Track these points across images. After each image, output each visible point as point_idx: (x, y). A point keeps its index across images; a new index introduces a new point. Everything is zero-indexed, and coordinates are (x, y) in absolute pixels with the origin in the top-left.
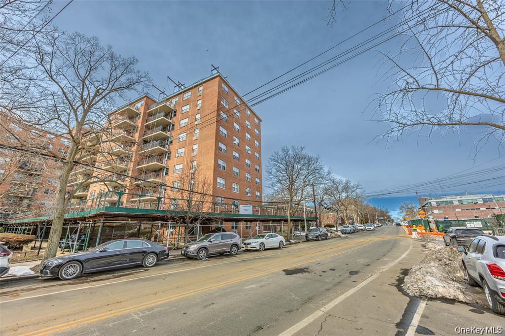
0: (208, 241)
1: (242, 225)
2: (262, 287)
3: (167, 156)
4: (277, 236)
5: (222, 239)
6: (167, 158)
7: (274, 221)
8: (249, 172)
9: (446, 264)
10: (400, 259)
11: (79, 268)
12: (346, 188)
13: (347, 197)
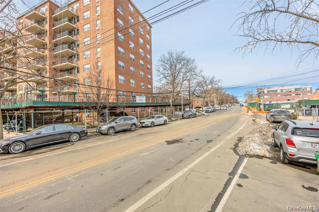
0: (115, 123)
1: (138, 110)
2: (152, 154)
3: (76, 57)
4: (163, 117)
5: (125, 121)
6: (76, 59)
7: (161, 106)
8: (143, 71)
9: (264, 135)
10: (238, 130)
11: (23, 146)
12: (212, 82)
13: (212, 88)
